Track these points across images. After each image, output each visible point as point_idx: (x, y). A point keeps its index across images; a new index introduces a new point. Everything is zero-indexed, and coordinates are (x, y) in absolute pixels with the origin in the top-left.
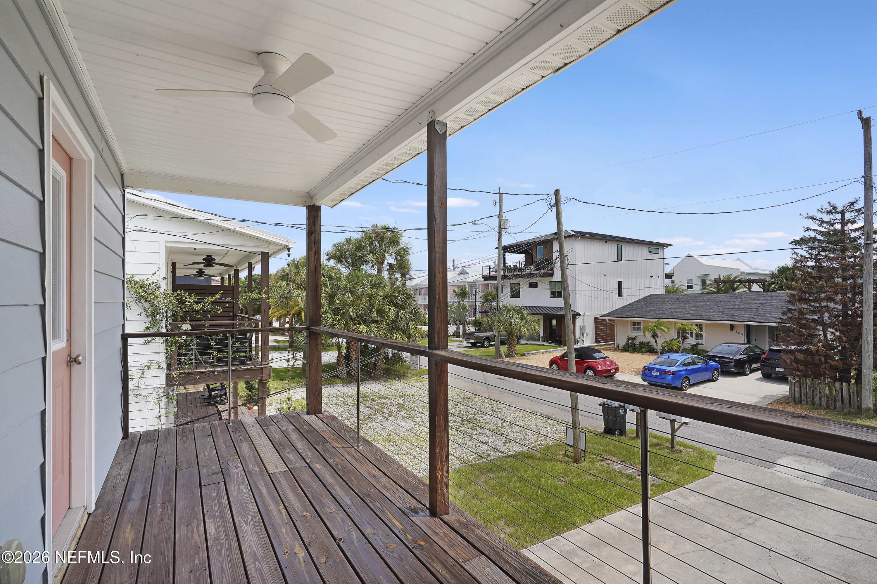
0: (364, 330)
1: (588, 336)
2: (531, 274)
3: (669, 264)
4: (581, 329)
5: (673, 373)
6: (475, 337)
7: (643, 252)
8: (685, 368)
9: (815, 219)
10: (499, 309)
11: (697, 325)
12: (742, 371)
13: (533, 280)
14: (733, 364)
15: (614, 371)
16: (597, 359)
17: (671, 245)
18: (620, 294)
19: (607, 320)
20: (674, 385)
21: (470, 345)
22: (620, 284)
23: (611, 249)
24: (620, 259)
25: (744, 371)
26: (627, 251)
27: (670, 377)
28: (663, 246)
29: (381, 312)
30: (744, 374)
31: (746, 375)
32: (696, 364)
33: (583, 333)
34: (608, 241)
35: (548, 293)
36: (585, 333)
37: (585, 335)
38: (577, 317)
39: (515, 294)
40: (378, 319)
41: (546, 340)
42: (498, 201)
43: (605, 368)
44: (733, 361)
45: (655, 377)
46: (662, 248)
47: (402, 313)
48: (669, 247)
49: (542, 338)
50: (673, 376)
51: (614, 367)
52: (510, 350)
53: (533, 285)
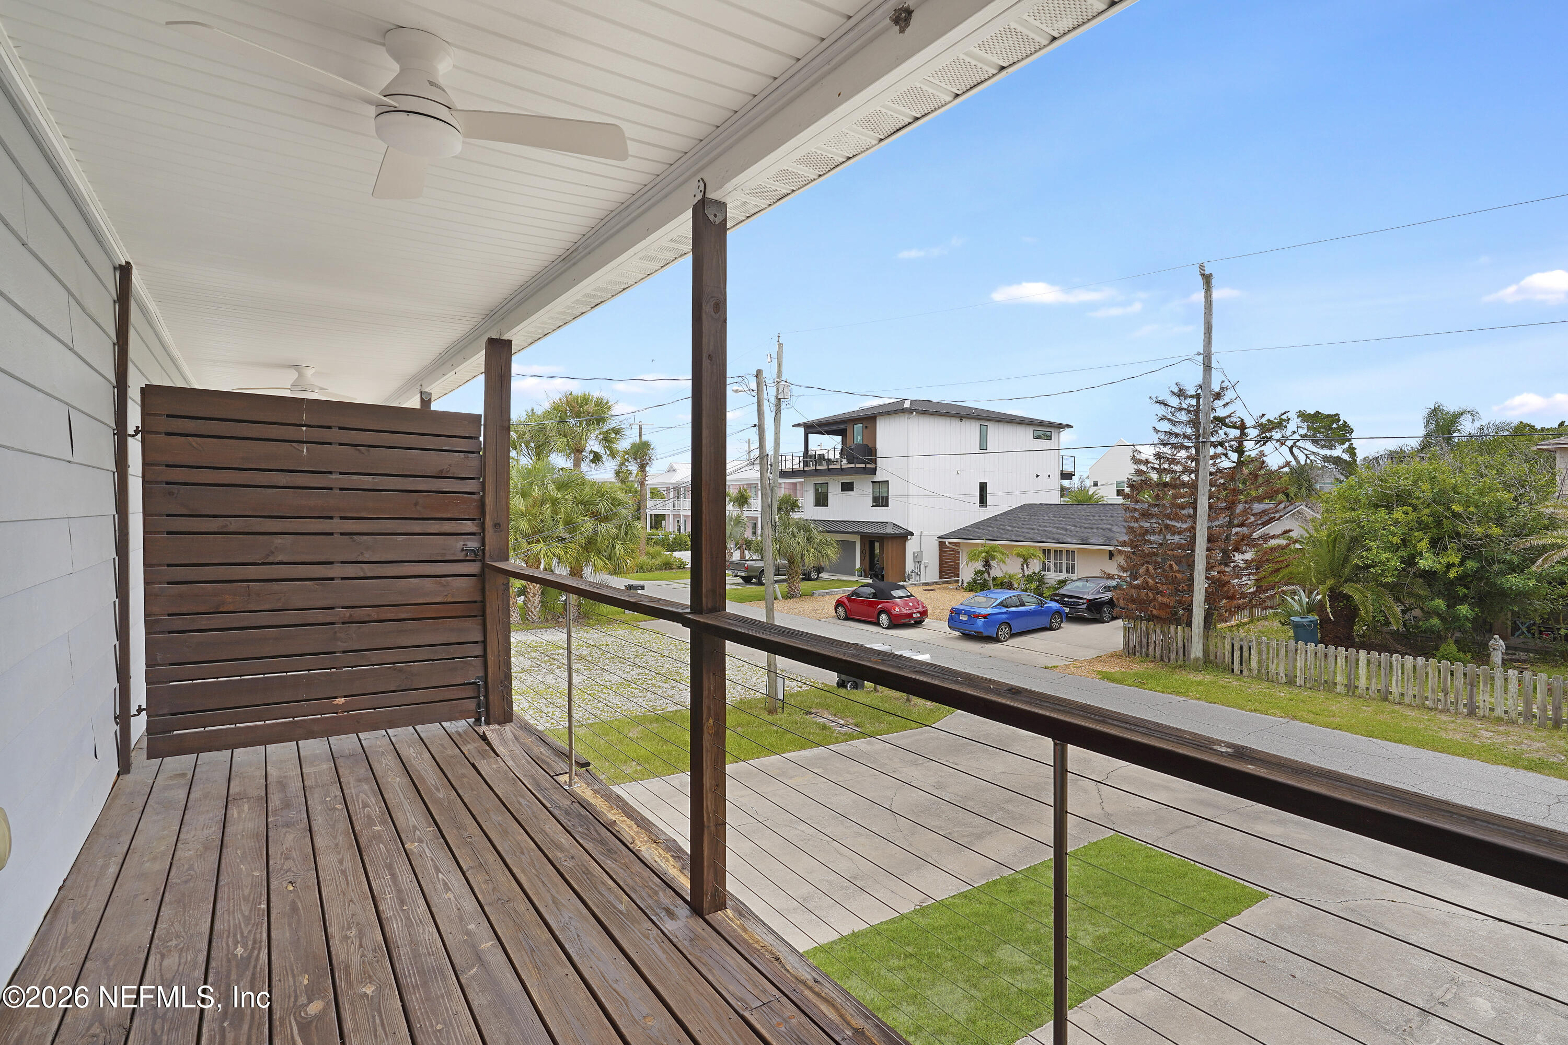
0: (543, 551)
1: (927, 569)
2: (842, 469)
3: (1068, 456)
4: (915, 557)
5: (985, 617)
6: (747, 568)
7: (1025, 436)
8: (1005, 610)
9: (1166, 405)
10: (773, 524)
11: (1044, 551)
12: (1097, 616)
13: (847, 479)
14: (1084, 606)
15: (919, 615)
16: (896, 598)
17: (1070, 426)
18: (983, 502)
19: (947, 543)
20: (985, 634)
21: (741, 581)
22: (983, 487)
23: (971, 430)
24: (983, 446)
25: (1102, 617)
26: (996, 433)
27: (980, 621)
28: (1060, 427)
29: (572, 527)
30: (1101, 621)
31: (1105, 622)
32: (1025, 606)
33: (919, 563)
34: (964, 420)
35: (868, 500)
36: (923, 563)
37: (922, 566)
38: (909, 537)
39: (821, 500)
40: (567, 536)
41: (863, 574)
42: (775, 355)
43: (904, 611)
44: (1085, 601)
45: (963, 622)
46: (1057, 430)
47: (603, 528)
48: (1067, 430)
49: (859, 570)
50: (984, 622)
51: (921, 609)
52: (790, 587)
53: (847, 487)
